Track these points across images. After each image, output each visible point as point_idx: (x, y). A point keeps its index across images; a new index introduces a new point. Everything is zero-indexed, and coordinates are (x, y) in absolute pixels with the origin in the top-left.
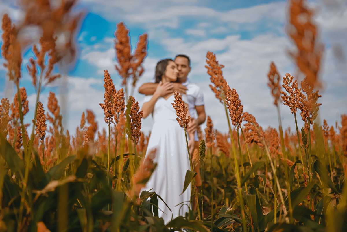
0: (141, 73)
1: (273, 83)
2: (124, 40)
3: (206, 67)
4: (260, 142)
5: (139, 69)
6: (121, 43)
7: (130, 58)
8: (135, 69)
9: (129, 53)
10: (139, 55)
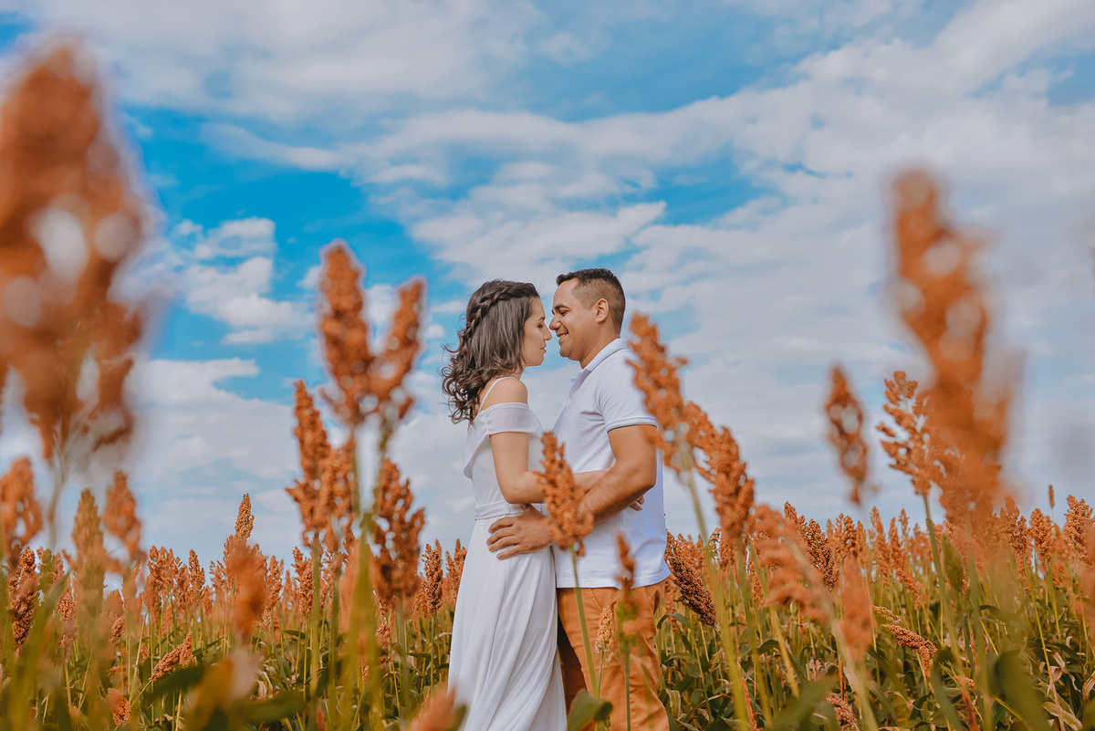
0: (404, 411)
1: (842, 432)
2: (346, 303)
3: (628, 362)
4: (813, 606)
5: (398, 396)
6: (338, 314)
7: (368, 361)
8: (385, 397)
9: (363, 345)
10: (397, 351)
